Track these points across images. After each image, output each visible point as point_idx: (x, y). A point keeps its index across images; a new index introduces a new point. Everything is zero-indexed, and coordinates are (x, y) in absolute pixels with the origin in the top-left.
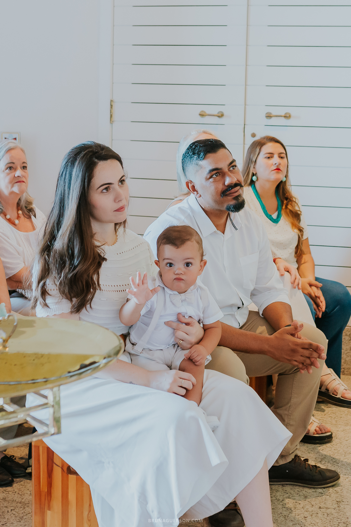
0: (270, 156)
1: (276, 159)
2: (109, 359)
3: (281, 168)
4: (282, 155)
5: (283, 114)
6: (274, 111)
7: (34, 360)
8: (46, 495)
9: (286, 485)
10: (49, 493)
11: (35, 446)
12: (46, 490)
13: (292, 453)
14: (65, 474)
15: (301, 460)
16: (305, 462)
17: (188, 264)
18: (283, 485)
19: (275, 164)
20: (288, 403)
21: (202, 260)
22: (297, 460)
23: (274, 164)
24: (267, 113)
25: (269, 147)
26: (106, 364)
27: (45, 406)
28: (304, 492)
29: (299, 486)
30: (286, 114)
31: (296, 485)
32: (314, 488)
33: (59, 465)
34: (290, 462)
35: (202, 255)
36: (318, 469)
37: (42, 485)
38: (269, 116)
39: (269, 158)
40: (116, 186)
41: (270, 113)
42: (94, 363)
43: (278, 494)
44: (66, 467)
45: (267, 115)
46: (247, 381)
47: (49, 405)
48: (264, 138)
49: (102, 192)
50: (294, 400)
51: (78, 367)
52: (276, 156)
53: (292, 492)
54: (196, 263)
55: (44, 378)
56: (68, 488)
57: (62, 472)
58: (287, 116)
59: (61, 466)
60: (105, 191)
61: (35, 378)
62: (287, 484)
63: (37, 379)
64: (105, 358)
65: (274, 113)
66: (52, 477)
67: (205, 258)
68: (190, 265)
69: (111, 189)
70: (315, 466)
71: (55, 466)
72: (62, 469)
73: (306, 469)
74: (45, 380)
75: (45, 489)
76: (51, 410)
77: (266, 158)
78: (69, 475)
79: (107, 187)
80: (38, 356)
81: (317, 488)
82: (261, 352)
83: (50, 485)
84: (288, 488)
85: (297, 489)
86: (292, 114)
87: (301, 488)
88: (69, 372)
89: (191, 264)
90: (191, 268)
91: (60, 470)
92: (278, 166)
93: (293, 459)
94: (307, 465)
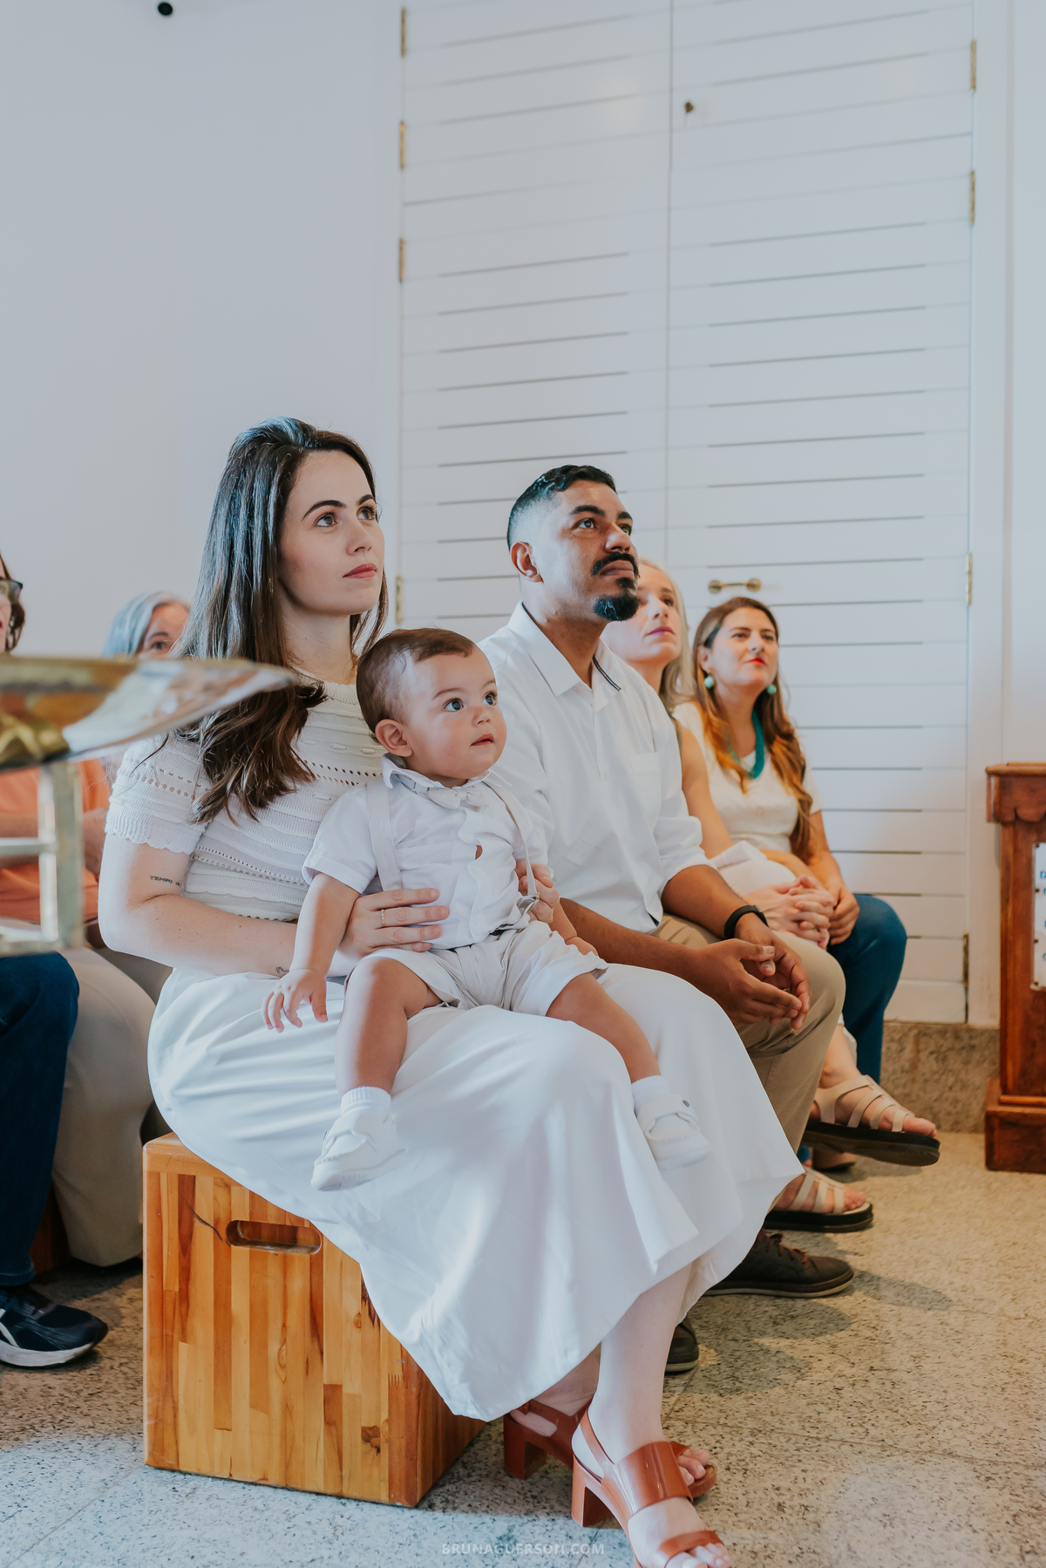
0: (743, 634)
1: (755, 641)
3: (764, 659)
4: (769, 634)
5: (745, 581)
8: (177, 1303)
10: (184, 1297)
12: (177, 1289)
14: (223, 1245)
16: (776, 1242)
19: (754, 649)
23: (750, 648)
25: (740, 617)
30: (752, 580)
33: (208, 1222)
37: (166, 1279)
39: (739, 637)
40: (351, 513)
41: (719, 582)
44: (225, 1227)
49: (316, 524)
52: (754, 635)
56: (229, 1282)
57: (214, 1238)
58: (754, 585)
59: (212, 1223)
60: (322, 523)
66: (190, 1255)
69: (341, 523)
71: (197, 1223)
72: (216, 1231)
73: (780, 1255)
75: (173, 1283)
77: (734, 636)
78: (232, 1246)
79: (330, 513)
83: (186, 1274)
86: (764, 581)
91: (209, 1232)
92: (758, 654)
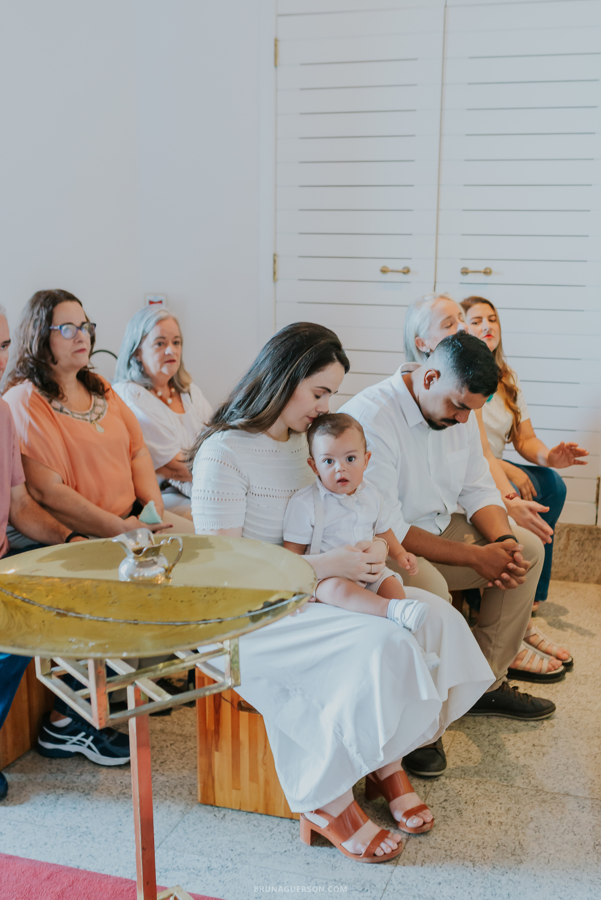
2: (301, 596)
3: (493, 334)
4: (492, 318)
5: (482, 269)
6: (471, 266)
7: (205, 596)
8: (213, 734)
9: (491, 717)
10: (217, 732)
11: (199, 678)
12: (213, 729)
13: (500, 679)
14: (235, 711)
15: (509, 687)
16: (514, 690)
17: (350, 459)
18: (488, 716)
19: (485, 330)
20: (496, 621)
21: (366, 453)
22: (505, 688)
23: (483, 329)
24: (463, 269)
25: (476, 310)
26: (297, 602)
27: (220, 653)
28: (513, 725)
29: (508, 718)
30: (486, 269)
31: (504, 717)
32: (526, 721)
33: (228, 700)
34: (497, 690)
35: (366, 446)
36: (530, 698)
37: (208, 724)
38: (465, 272)
39: (476, 323)
41: (467, 269)
42: (282, 600)
43: (483, 727)
44: (237, 703)
45: (463, 271)
46: (450, 600)
47: (225, 651)
48: (469, 299)
50: (504, 618)
51: (261, 606)
52: (485, 320)
53: (499, 725)
54: (360, 457)
55: (219, 618)
56: (239, 727)
57: (231, 707)
58: (487, 272)
59: (230, 701)
61: (207, 618)
62: (493, 716)
63: (209, 620)
64: (294, 595)
65: (471, 268)
66: (219, 714)
67: (369, 449)
68: (354, 459)
70: (526, 694)
71: (223, 701)
72: (232, 704)
73: (515, 698)
74: (219, 620)
75: (211, 726)
76: (227, 658)
77: (473, 323)
78: (241, 712)
80: (212, 591)
81: (529, 721)
82: (467, 564)
83: (217, 722)
84: (494, 720)
85: (506, 721)
86: (494, 270)
87: (509, 721)
88: (250, 612)
89: (355, 457)
90: (355, 462)
91: (229, 705)
92: (488, 332)
93: (500, 687)
94: (517, 693)
